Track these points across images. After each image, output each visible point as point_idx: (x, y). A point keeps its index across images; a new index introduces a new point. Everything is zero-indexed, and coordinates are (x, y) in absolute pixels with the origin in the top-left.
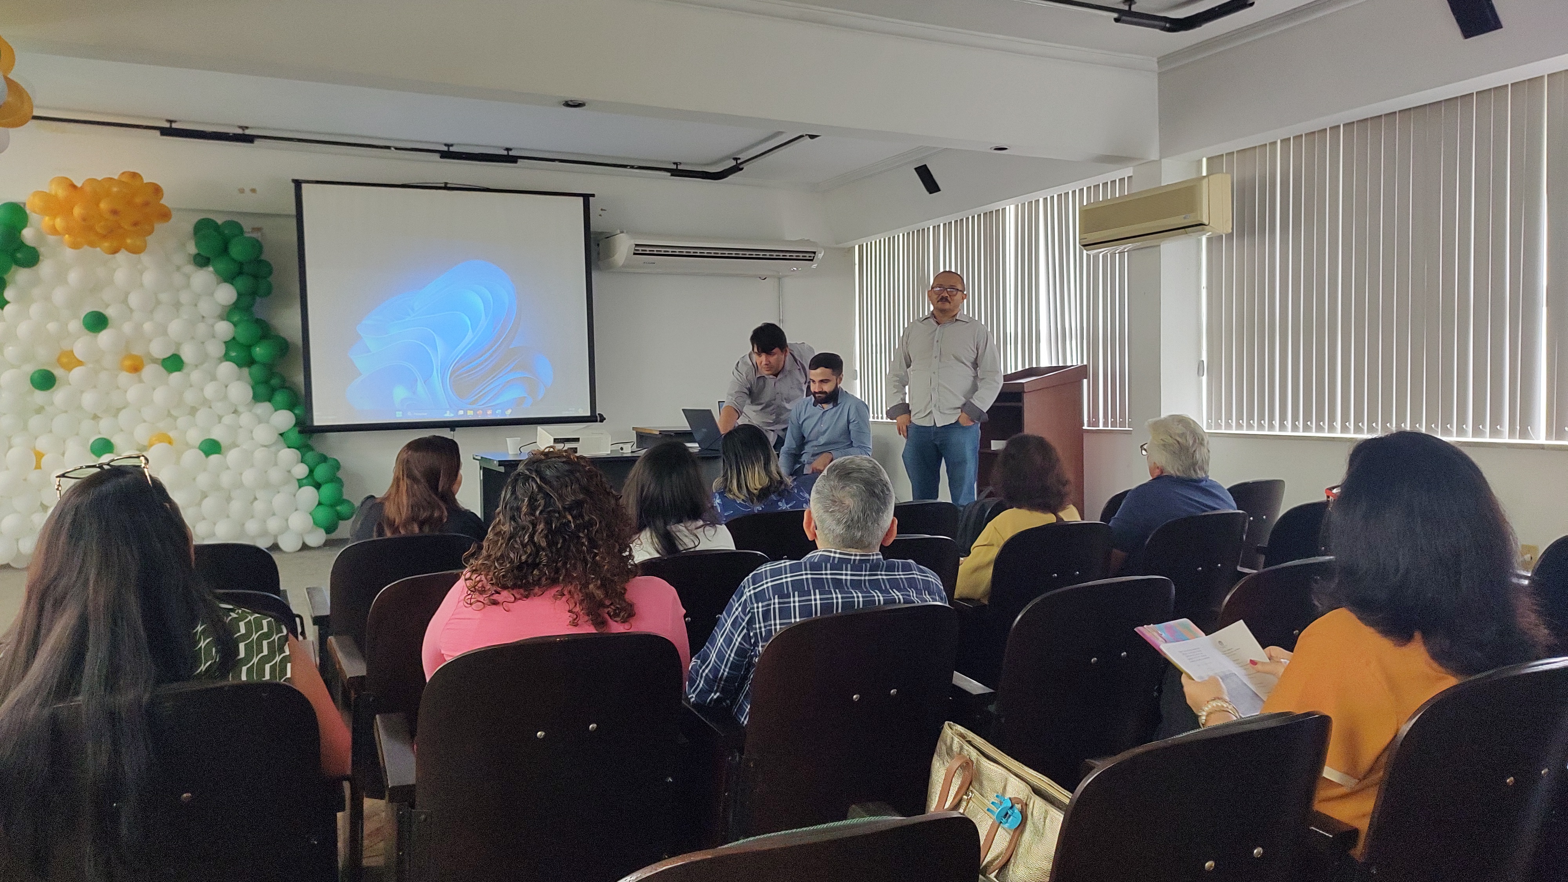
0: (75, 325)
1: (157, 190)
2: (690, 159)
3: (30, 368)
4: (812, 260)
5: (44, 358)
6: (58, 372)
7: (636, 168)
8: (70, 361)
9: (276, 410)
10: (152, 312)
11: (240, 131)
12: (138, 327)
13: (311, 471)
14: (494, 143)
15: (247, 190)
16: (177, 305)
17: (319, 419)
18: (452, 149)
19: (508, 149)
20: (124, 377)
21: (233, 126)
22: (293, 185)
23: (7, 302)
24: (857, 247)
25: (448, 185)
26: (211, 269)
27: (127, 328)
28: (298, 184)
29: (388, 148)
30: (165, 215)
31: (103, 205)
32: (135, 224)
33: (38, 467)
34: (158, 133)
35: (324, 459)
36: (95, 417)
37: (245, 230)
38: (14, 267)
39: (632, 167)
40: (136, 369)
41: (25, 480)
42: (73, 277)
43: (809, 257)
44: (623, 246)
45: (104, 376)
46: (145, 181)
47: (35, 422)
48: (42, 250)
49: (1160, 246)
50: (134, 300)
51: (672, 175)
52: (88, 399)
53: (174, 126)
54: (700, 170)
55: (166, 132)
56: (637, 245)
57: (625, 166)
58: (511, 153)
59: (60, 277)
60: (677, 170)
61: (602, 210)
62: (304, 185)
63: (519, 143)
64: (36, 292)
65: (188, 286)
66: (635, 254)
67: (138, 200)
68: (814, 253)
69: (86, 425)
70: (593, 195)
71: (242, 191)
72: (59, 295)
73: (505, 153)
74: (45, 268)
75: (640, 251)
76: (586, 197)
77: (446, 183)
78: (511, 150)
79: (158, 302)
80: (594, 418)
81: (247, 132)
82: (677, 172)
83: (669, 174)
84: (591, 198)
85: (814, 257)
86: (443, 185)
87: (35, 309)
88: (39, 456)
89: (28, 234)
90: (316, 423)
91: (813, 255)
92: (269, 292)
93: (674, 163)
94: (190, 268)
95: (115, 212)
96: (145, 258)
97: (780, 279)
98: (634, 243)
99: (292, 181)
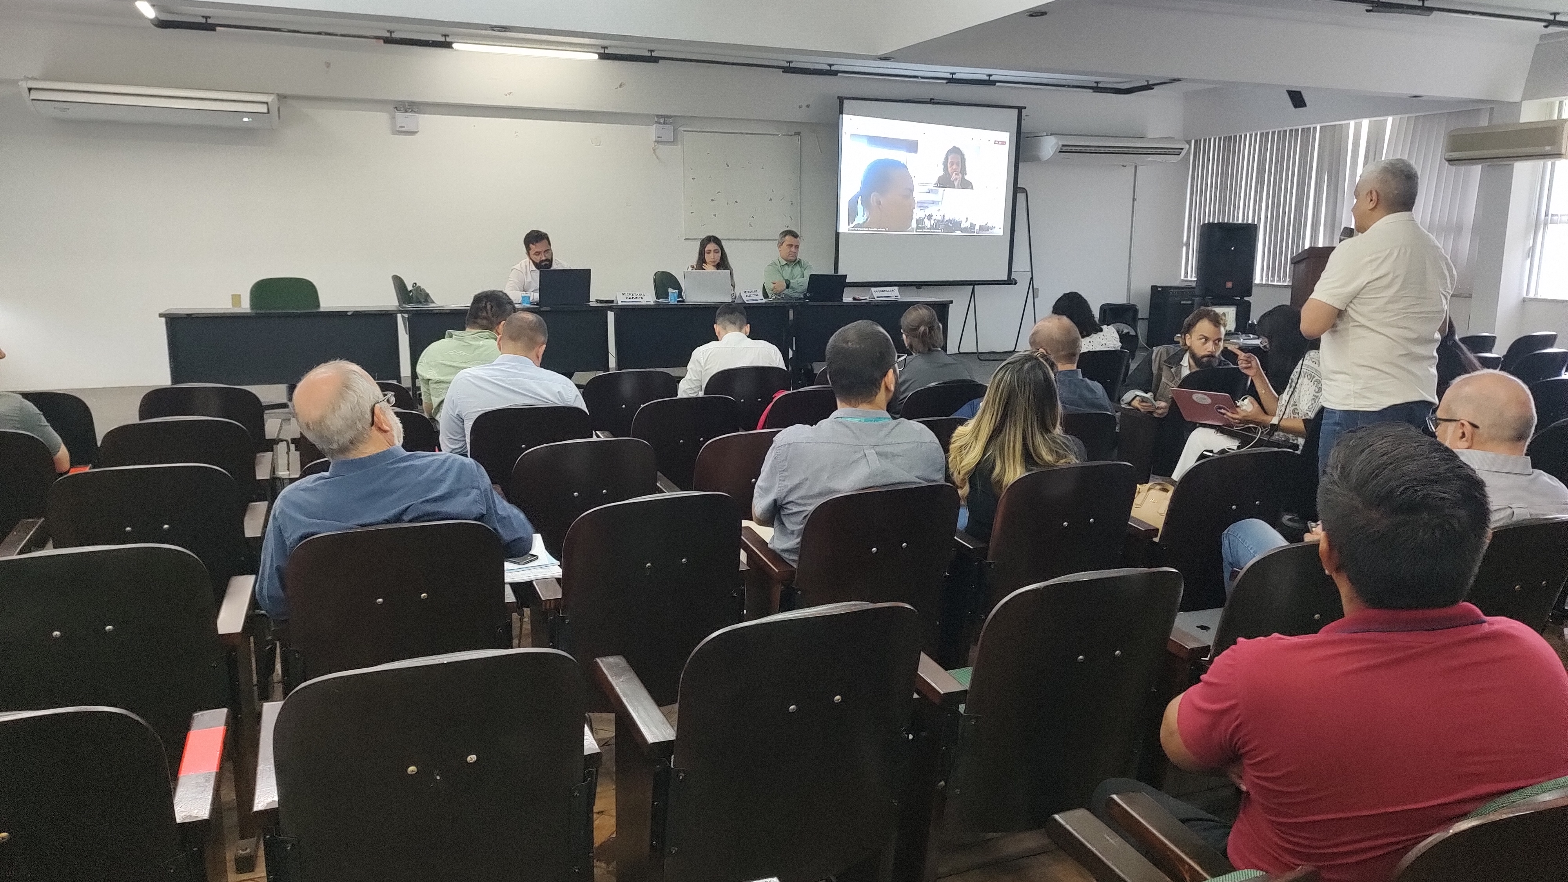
2: (1106, 81)
4: (1179, 155)
7: (1071, 87)
11: (827, 68)
18: (954, 76)
19: (990, 76)
24: (1193, 142)
25: (933, 101)
28: (841, 100)
29: (917, 77)
34: (780, 71)
39: (1069, 86)
44: (1049, 146)
51: (1094, 92)
53: (792, 65)
54: (1113, 87)
55: (786, 70)
56: (1063, 146)
57: (1064, 86)
58: (992, 79)
60: (1097, 87)
62: (845, 101)
66: (1060, 152)
68: (1182, 149)
70: (1025, 108)
73: (987, 78)
75: (1062, 149)
76: (1020, 109)
77: (931, 99)
80: (1009, 281)
81: (833, 68)
82: (1097, 89)
83: (1091, 91)
84: (1023, 110)
86: (929, 100)
91: (1180, 151)
93: (1096, 82)
97: (1136, 167)
98: (1061, 143)
99: (839, 97)
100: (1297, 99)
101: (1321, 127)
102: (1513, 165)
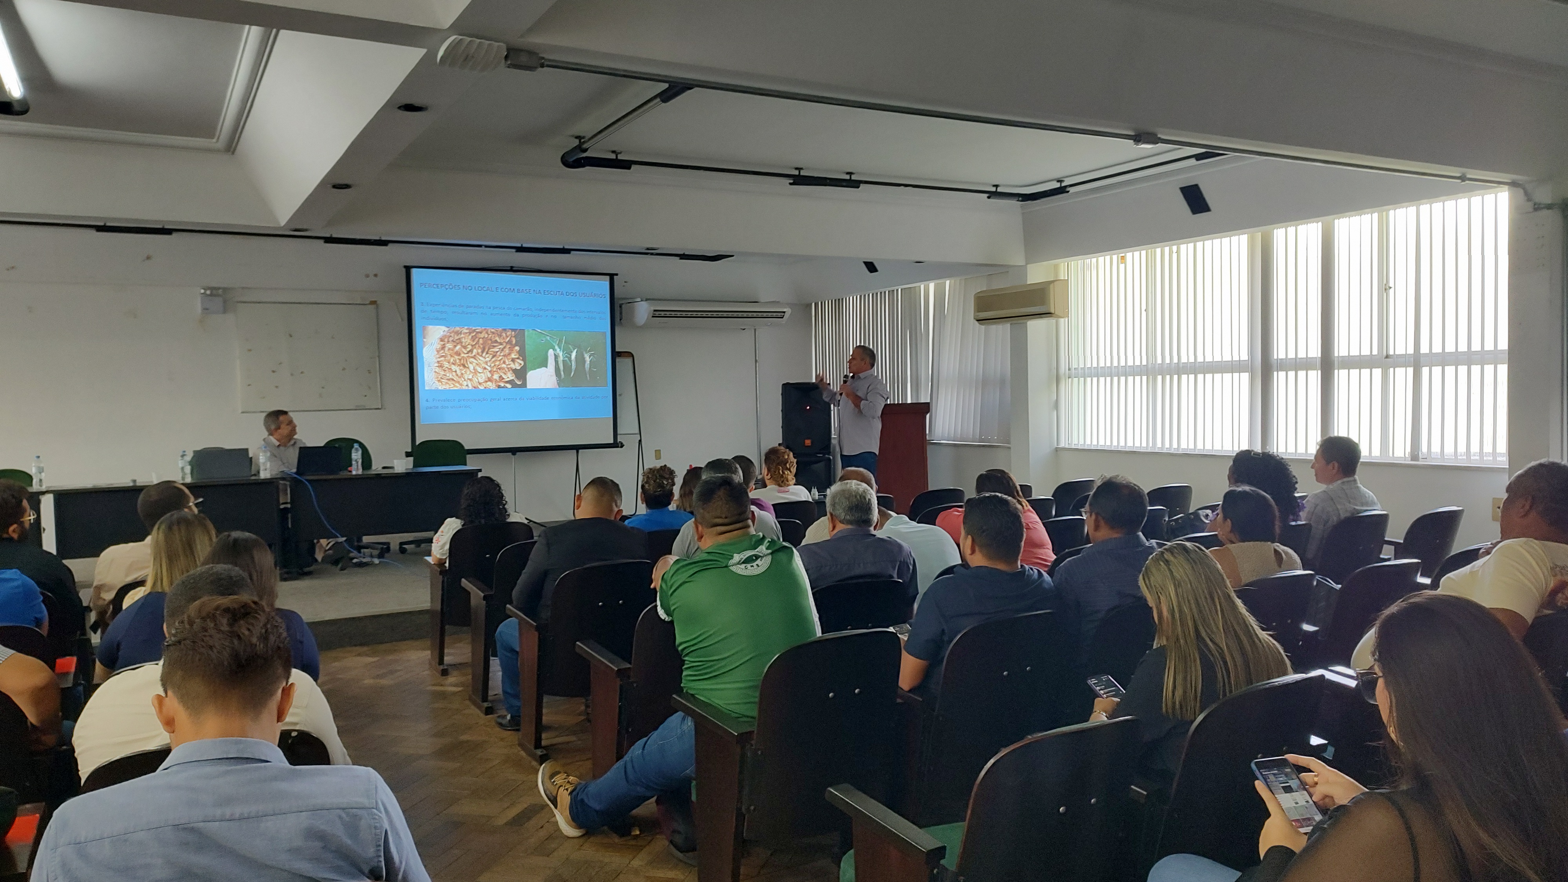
4: (782, 318)
7: (655, 255)
11: (378, 238)
15: (372, 274)
18: (524, 245)
19: (565, 243)
22: (404, 270)
24: (813, 305)
25: (514, 269)
28: (408, 269)
29: (480, 246)
34: (324, 240)
43: (780, 315)
44: (642, 311)
51: (680, 259)
53: (334, 236)
55: (328, 240)
56: (655, 310)
57: (646, 254)
58: (567, 247)
60: (684, 255)
61: (625, 282)
62: (414, 270)
66: (653, 317)
68: (785, 312)
70: (617, 275)
71: (368, 275)
73: (562, 247)
75: (658, 314)
76: (612, 276)
77: (512, 267)
80: (616, 444)
81: (384, 239)
82: (683, 257)
83: (678, 258)
84: (615, 277)
86: (509, 268)
91: (783, 314)
93: (683, 250)
97: (755, 330)
98: (653, 308)
99: (406, 267)
100: (871, 267)
101: (901, 289)
102: (1026, 323)
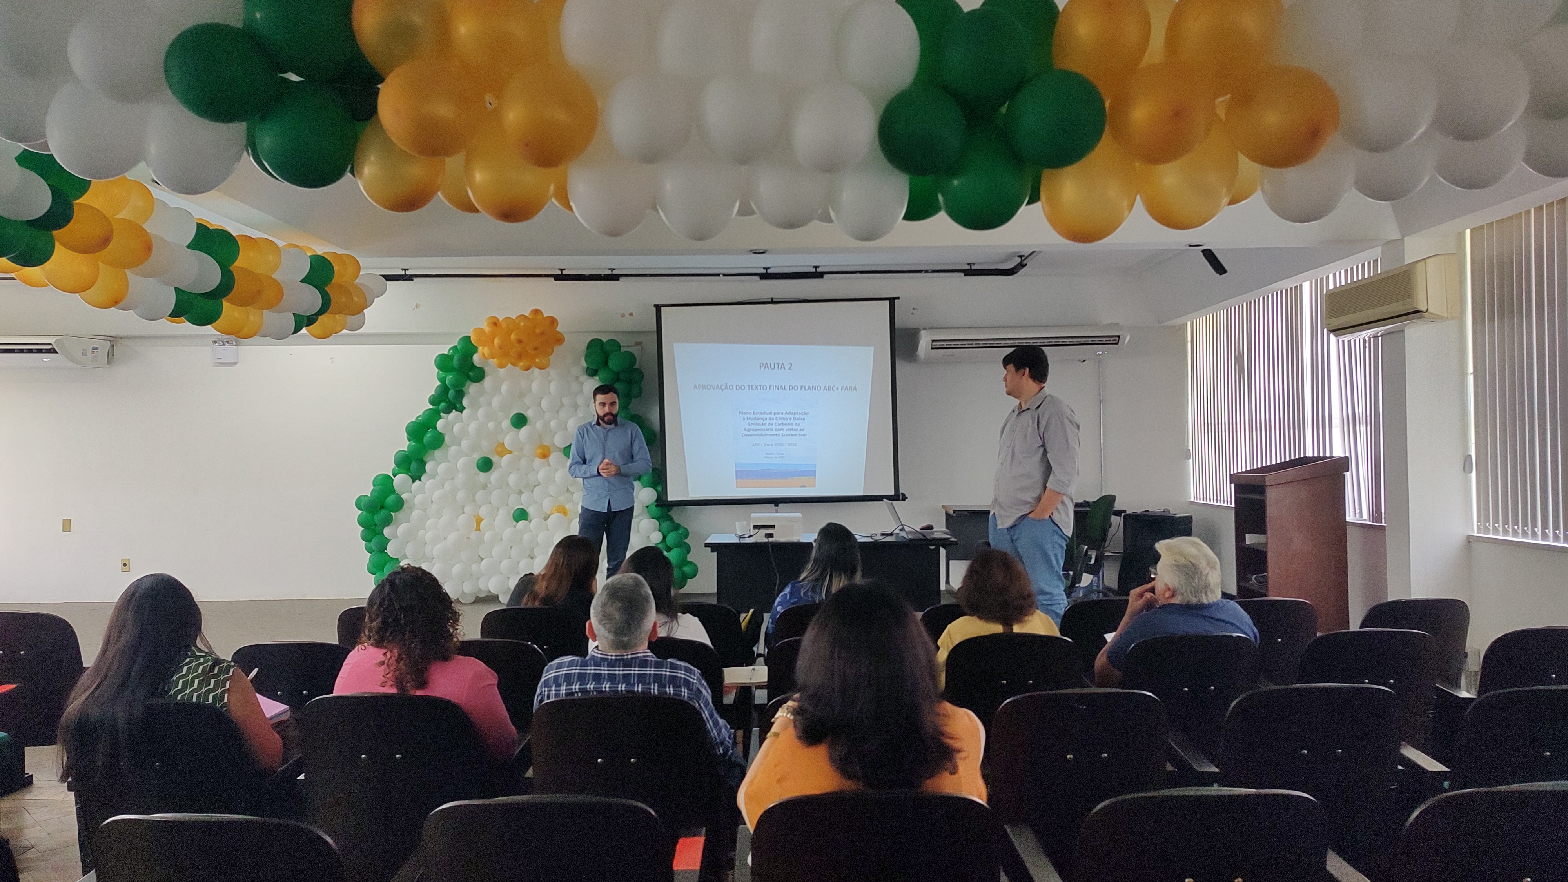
0: (506, 423)
1: (553, 321)
3: (477, 456)
4: (1117, 344)
5: (486, 449)
6: (495, 459)
7: (931, 272)
8: (502, 451)
9: (644, 487)
10: (558, 411)
11: (609, 272)
12: (547, 424)
13: (665, 537)
14: (805, 263)
15: (627, 315)
16: (576, 406)
17: (672, 496)
18: (769, 271)
19: (816, 267)
20: (538, 461)
21: (605, 268)
22: (655, 309)
23: (465, 408)
24: (1189, 323)
25: (774, 300)
26: (597, 378)
27: (539, 425)
28: (658, 307)
29: (718, 275)
30: (560, 340)
31: (513, 337)
32: (536, 349)
33: (478, 529)
34: (552, 279)
35: (677, 527)
36: (520, 493)
37: (621, 344)
38: (469, 382)
39: (927, 271)
40: (544, 456)
41: (468, 538)
42: (504, 388)
43: (1115, 340)
44: (925, 342)
45: (523, 461)
46: (545, 316)
47: (480, 495)
48: (486, 369)
49: (1403, 331)
50: (544, 404)
51: (965, 275)
52: (512, 478)
53: (564, 272)
54: (994, 268)
55: (558, 278)
56: (933, 341)
57: (920, 271)
58: (818, 270)
59: (497, 389)
60: (970, 270)
61: (914, 309)
62: (663, 309)
63: (825, 262)
64: (482, 400)
65: (581, 392)
66: (932, 348)
67: (538, 331)
68: (1119, 336)
69: (513, 498)
70: (898, 298)
71: (623, 315)
72: (496, 402)
73: (814, 270)
74: (487, 382)
75: (936, 345)
76: (892, 300)
77: (772, 298)
78: (818, 267)
79: (562, 405)
80: (898, 496)
81: (615, 272)
82: (971, 272)
83: (963, 274)
84: (896, 301)
85: (1119, 340)
86: (770, 300)
87: (481, 412)
88: (479, 521)
89: (476, 359)
90: (669, 499)
91: (1117, 339)
92: (639, 395)
93: (968, 264)
94: (584, 378)
95: (520, 341)
96: (552, 372)
97: (1099, 361)
98: (931, 339)
99: (655, 306)
